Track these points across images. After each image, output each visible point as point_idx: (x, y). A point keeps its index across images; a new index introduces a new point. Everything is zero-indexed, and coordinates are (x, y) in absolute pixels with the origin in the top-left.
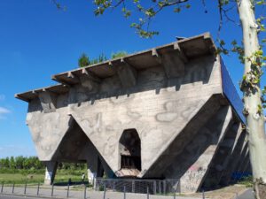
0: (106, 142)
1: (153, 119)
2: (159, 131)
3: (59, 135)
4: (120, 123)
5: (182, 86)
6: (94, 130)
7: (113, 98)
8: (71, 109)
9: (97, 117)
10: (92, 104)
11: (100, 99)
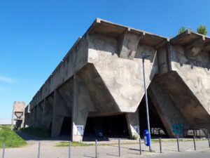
6: (199, 91)
7: (206, 69)
8: (174, 66)
9: (199, 80)
10: (192, 68)
11: (197, 66)
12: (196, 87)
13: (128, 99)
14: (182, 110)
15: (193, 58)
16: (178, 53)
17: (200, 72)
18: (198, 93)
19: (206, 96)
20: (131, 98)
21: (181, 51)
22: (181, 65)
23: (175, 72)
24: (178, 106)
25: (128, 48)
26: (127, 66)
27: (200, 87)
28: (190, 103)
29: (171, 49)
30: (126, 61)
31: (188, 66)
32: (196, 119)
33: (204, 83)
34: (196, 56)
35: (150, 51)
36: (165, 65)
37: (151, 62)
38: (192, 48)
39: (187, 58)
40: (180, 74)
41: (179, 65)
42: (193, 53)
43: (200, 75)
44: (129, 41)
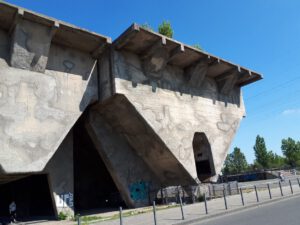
0: (180, 143)
1: (215, 126)
2: (221, 138)
3: (63, 122)
4: (190, 124)
5: (229, 104)
6: (164, 126)
7: (178, 93)
8: (121, 86)
9: (164, 110)
10: (154, 91)
11: (163, 88)
12: (159, 121)
13: (25, 147)
14: (146, 160)
15: (156, 75)
16: (128, 64)
17: (166, 97)
18: (162, 129)
19: (175, 134)
20: (33, 145)
21: (135, 62)
22: (135, 85)
23: (123, 95)
24: (140, 154)
25: (29, 50)
26: (29, 83)
27: (166, 121)
28: (154, 147)
29: (116, 57)
30: (27, 73)
31: (147, 88)
32: (166, 172)
33: (172, 114)
34: (159, 71)
35: (83, 60)
36: (108, 85)
37: (85, 78)
38: (150, 58)
39: (145, 74)
40: (131, 99)
41: (130, 85)
42: (155, 66)
43: (166, 102)
44: (28, 36)
